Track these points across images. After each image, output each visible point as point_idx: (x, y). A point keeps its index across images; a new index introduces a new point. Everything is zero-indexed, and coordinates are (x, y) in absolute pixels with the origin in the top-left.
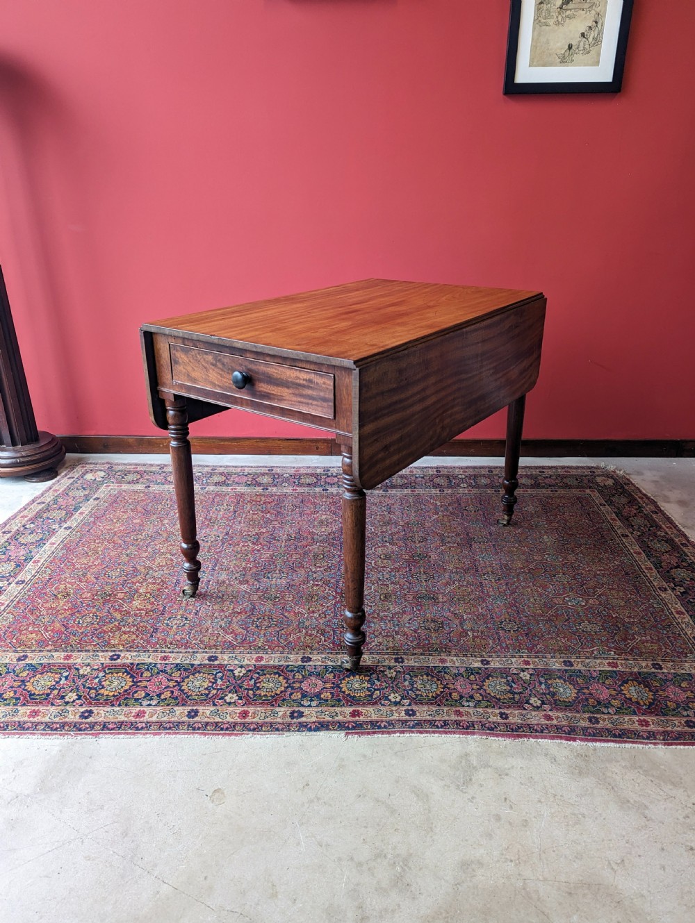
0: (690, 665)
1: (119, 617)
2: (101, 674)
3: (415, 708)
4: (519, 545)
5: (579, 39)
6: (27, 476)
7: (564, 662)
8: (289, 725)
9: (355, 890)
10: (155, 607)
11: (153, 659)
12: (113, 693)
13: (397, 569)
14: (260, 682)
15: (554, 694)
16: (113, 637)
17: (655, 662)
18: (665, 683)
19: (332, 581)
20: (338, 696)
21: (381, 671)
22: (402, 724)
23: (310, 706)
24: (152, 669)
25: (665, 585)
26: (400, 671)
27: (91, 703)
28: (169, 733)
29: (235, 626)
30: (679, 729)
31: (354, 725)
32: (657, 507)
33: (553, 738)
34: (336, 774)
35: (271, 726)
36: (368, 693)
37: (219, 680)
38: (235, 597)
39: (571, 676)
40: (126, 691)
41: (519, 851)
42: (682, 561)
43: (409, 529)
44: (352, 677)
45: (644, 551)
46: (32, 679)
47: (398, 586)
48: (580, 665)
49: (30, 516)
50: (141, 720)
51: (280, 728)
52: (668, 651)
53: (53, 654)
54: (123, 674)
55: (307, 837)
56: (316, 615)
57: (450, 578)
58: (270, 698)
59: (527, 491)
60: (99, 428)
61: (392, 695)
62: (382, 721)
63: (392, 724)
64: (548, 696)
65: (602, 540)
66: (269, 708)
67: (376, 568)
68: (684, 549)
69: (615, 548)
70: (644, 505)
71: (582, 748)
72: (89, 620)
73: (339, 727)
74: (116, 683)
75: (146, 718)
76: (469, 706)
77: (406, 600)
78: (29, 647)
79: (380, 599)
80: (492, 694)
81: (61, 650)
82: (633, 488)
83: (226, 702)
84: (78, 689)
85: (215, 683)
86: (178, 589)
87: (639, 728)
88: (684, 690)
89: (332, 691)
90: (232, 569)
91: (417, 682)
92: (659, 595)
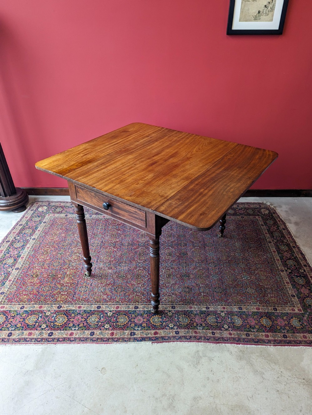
0: (288, 309)
1: (59, 287)
2: (55, 315)
4: (225, 248)
5: (264, 8)
6: (14, 210)
7: (239, 307)
8: (130, 339)
9: (155, 409)
10: (74, 282)
11: (75, 307)
12: (60, 324)
13: (174, 261)
14: (118, 319)
15: (233, 323)
16: (58, 297)
17: (275, 307)
18: (277, 317)
19: (147, 267)
20: (149, 325)
21: (166, 313)
23: (138, 330)
24: (75, 313)
25: (283, 269)
26: (173, 313)
27: (52, 329)
28: (84, 343)
29: (107, 291)
30: (280, 339)
31: (155, 338)
32: (285, 226)
33: (231, 343)
34: (148, 361)
35: (123, 339)
36: (161, 323)
37: (102, 318)
38: (106, 276)
39: (241, 314)
40: (65, 323)
41: (215, 392)
42: (292, 256)
43: (179, 239)
44: (154, 316)
45: (277, 250)
46: (27, 318)
47: (174, 270)
48: (245, 309)
49: (17, 232)
50: (72, 337)
51: (127, 340)
53: (35, 305)
54: (63, 315)
55: (137, 388)
56: (140, 285)
57: (196, 266)
58: (122, 326)
59: (231, 217)
61: (170, 324)
62: (166, 337)
63: (170, 338)
64: (231, 324)
65: (260, 245)
66: (122, 331)
67: (165, 261)
68: (293, 249)
69: (265, 249)
70: (280, 225)
71: (242, 348)
72: (47, 288)
73: (149, 340)
74: (61, 320)
75: (74, 336)
76: (200, 329)
77: (177, 277)
78: (24, 302)
79: (166, 277)
80: (209, 324)
81: (37, 304)
82: (276, 215)
83: (105, 328)
84: (46, 322)
85: (100, 319)
86: (83, 272)
87: (265, 338)
88: (284, 321)
89: (147, 323)
90: (105, 261)
91: (180, 318)
92: (280, 274)
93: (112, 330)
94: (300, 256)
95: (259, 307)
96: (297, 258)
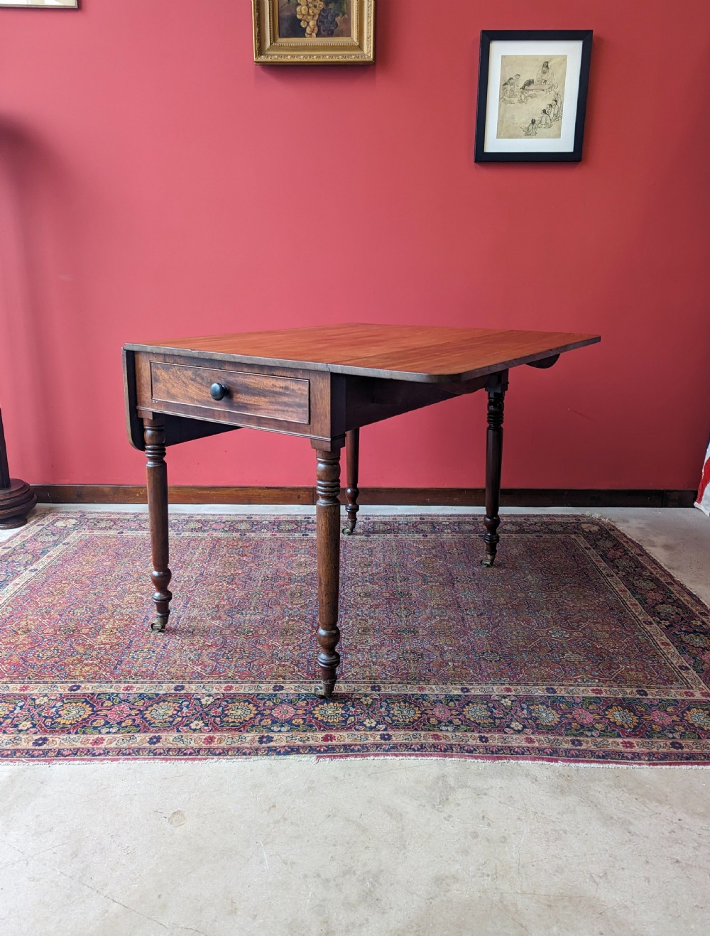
0: (676, 692)
1: (81, 650)
2: (59, 704)
3: (391, 732)
4: (502, 584)
5: (540, 115)
7: (547, 689)
8: (257, 749)
9: (320, 906)
10: (120, 641)
11: (116, 689)
12: (70, 721)
13: (377, 606)
14: (228, 710)
15: (536, 719)
16: (74, 669)
17: (640, 689)
18: (650, 708)
19: (309, 616)
20: (311, 721)
21: (357, 699)
22: (377, 748)
23: (280, 731)
24: (113, 699)
25: (651, 620)
26: (376, 699)
27: (46, 731)
28: (128, 759)
29: (205, 658)
30: (664, 750)
31: (326, 749)
32: (641, 550)
33: (534, 759)
34: (304, 795)
36: (341, 719)
37: (185, 708)
38: (206, 632)
39: (554, 702)
40: (84, 719)
41: (496, 866)
42: (668, 598)
43: (390, 570)
44: (325, 704)
45: (629, 589)
47: (377, 621)
48: (563, 692)
51: (248, 752)
52: (653, 678)
53: (9, 685)
54: (82, 704)
55: (271, 856)
56: (291, 648)
57: (432, 614)
58: (238, 724)
59: (511, 536)
60: (74, 478)
61: (368, 720)
62: (356, 745)
63: (367, 747)
64: (530, 721)
65: (585, 577)
66: (237, 733)
67: (355, 606)
68: (669, 587)
69: (600, 586)
70: (629, 548)
71: (564, 769)
72: (49, 654)
73: (310, 751)
74: (74, 712)
75: (104, 745)
76: (447, 730)
77: (385, 634)
79: (358, 632)
80: (472, 720)
81: (18, 681)
83: (190, 728)
84: (32, 718)
85: (180, 711)
86: (146, 625)
87: (623, 749)
88: (670, 714)
89: (304, 717)
90: (204, 605)
91: (393, 709)
92: (644, 628)
94: (687, 598)
95: (599, 688)
96: (681, 601)
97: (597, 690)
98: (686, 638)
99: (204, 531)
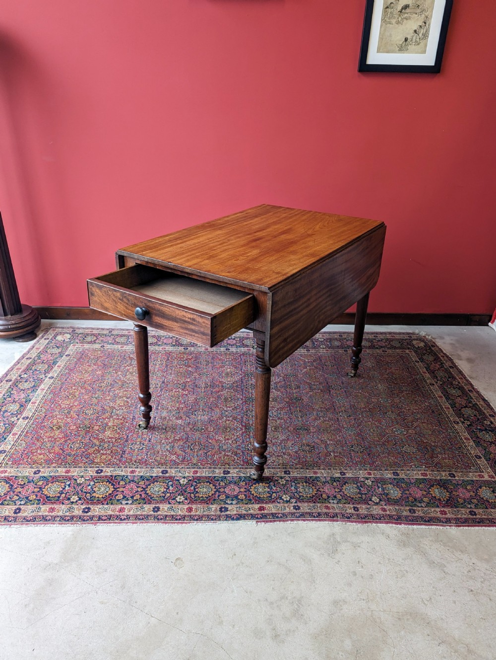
0: (473, 474)
1: (97, 443)
2: (92, 483)
3: (299, 504)
4: (362, 392)
5: (413, 34)
6: (16, 337)
7: (394, 473)
8: (220, 516)
9: (270, 619)
10: (121, 436)
11: (125, 472)
12: (102, 496)
13: (282, 409)
14: (198, 488)
15: (387, 494)
16: (96, 457)
17: (451, 473)
18: (457, 487)
19: (239, 417)
20: (249, 497)
21: (276, 480)
22: (292, 515)
23: (232, 504)
24: (125, 480)
25: (458, 420)
26: (288, 480)
27: (88, 503)
28: (143, 523)
29: (177, 449)
31: (261, 516)
32: (453, 363)
33: (387, 523)
34: (252, 548)
35: (208, 517)
36: (268, 495)
37: (171, 487)
38: (174, 429)
39: (398, 482)
40: (110, 494)
41: (368, 594)
42: (469, 403)
43: (288, 379)
44: (257, 484)
45: (444, 395)
46: (46, 487)
47: (283, 421)
48: (403, 475)
49: (23, 368)
50: (123, 513)
51: (214, 518)
52: (459, 465)
53: (58, 469)
54: (107, 483)
55: (238, 587)
56: (230, 442)
57: (317, 415)
58: (205, 499)
59: (366, 351)
60: (65, 301)
61: (284, 496)
62: (279, 513)
63: (286, 515)
64: (383, 496)
65: (417, 388)
66: (206, 505)
68: (470, 394)
69: (426, 393)
70: (445, 362)
71: (405, 530)
72: (77, 445)
73: (251, 517)
74: (103, 489)
75: (126, 512)
76: (334, 503)
77: (289, 431)
78: (40, 465)
79: (272, 430)
80: (348, 495)
81: (62, 466)
82: (437, 349)
83: (177, 502)
84: (78, 493)
85: (168, 489)
86: (135, 423)
87: (440, 516)
88: (469, 491)
89: (245, 493)
90: (170, 408)
91: (299, 487)
92: (454, 427)
93: (189, 503)
94: (482, 403)
95: (425, 472)
96: (478, 405)
97: (424, 473)
98: (480, 435)
99: (159, 345)
